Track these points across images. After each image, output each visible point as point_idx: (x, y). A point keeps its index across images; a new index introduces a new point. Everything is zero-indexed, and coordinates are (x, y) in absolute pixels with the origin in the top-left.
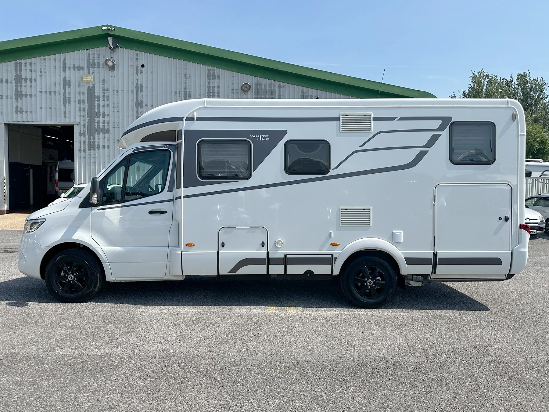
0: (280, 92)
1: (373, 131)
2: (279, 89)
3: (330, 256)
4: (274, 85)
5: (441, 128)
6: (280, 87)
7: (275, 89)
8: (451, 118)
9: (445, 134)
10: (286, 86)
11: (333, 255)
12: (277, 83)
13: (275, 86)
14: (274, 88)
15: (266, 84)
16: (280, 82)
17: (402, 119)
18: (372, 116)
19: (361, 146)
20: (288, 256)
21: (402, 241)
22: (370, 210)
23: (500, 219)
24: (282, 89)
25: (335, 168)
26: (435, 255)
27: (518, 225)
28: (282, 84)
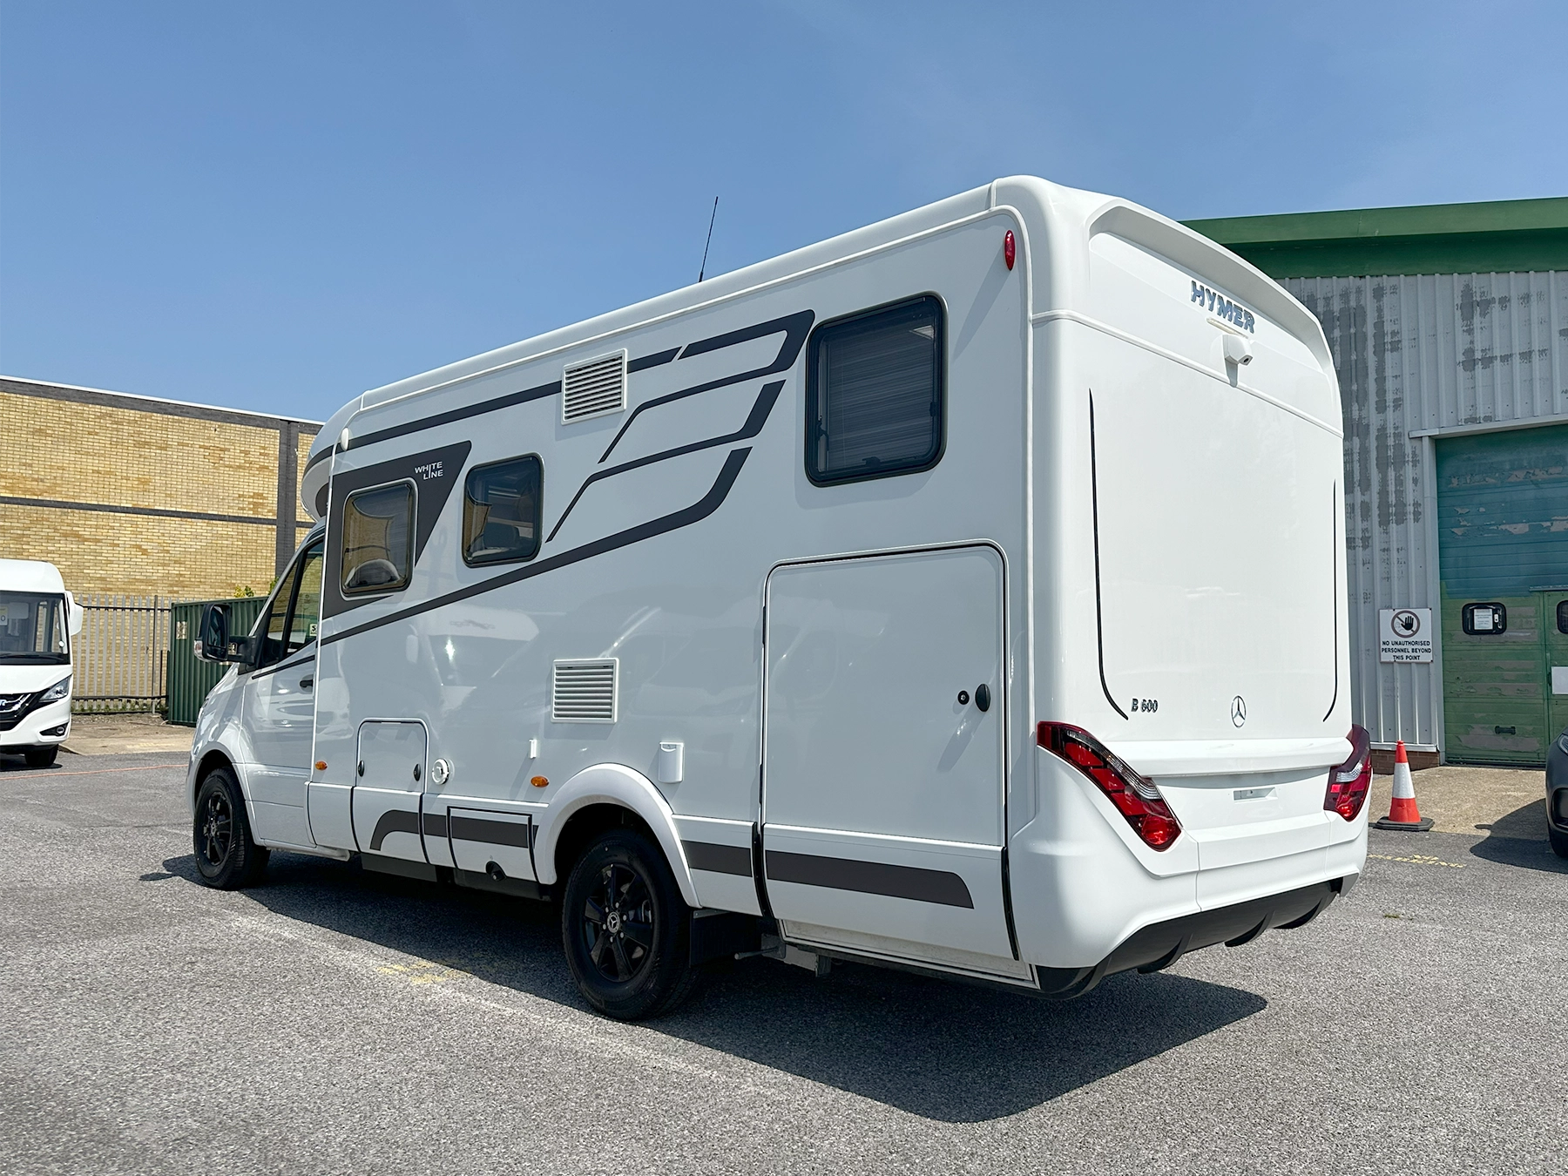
0: (1380, 310)
1: (627, 404)
2: (1379, 301)
3: (524, 820)
4: (1359, 291)
5: (784, 361)
6: (1378, 293)
7: (1362, 303)
8: (810, 315)
9: (794, 378)
10: (1402, 285)
11: (531, 815)
12: (1369, 283)
13: (1363, 293)
14: (1358, 300)
15: (1330, 295)
16: (1379, 278)
17: (694, 349)
18: (626, 360)
19: (602, 460)
20: (454, 813)
21: (680, 780)
22: (612, 667)
23: (963, 698)
24: (1387, 300)
25: (550, 539)
26: (758, 839)
27: (1033, 729)
28: (1386, 281)
